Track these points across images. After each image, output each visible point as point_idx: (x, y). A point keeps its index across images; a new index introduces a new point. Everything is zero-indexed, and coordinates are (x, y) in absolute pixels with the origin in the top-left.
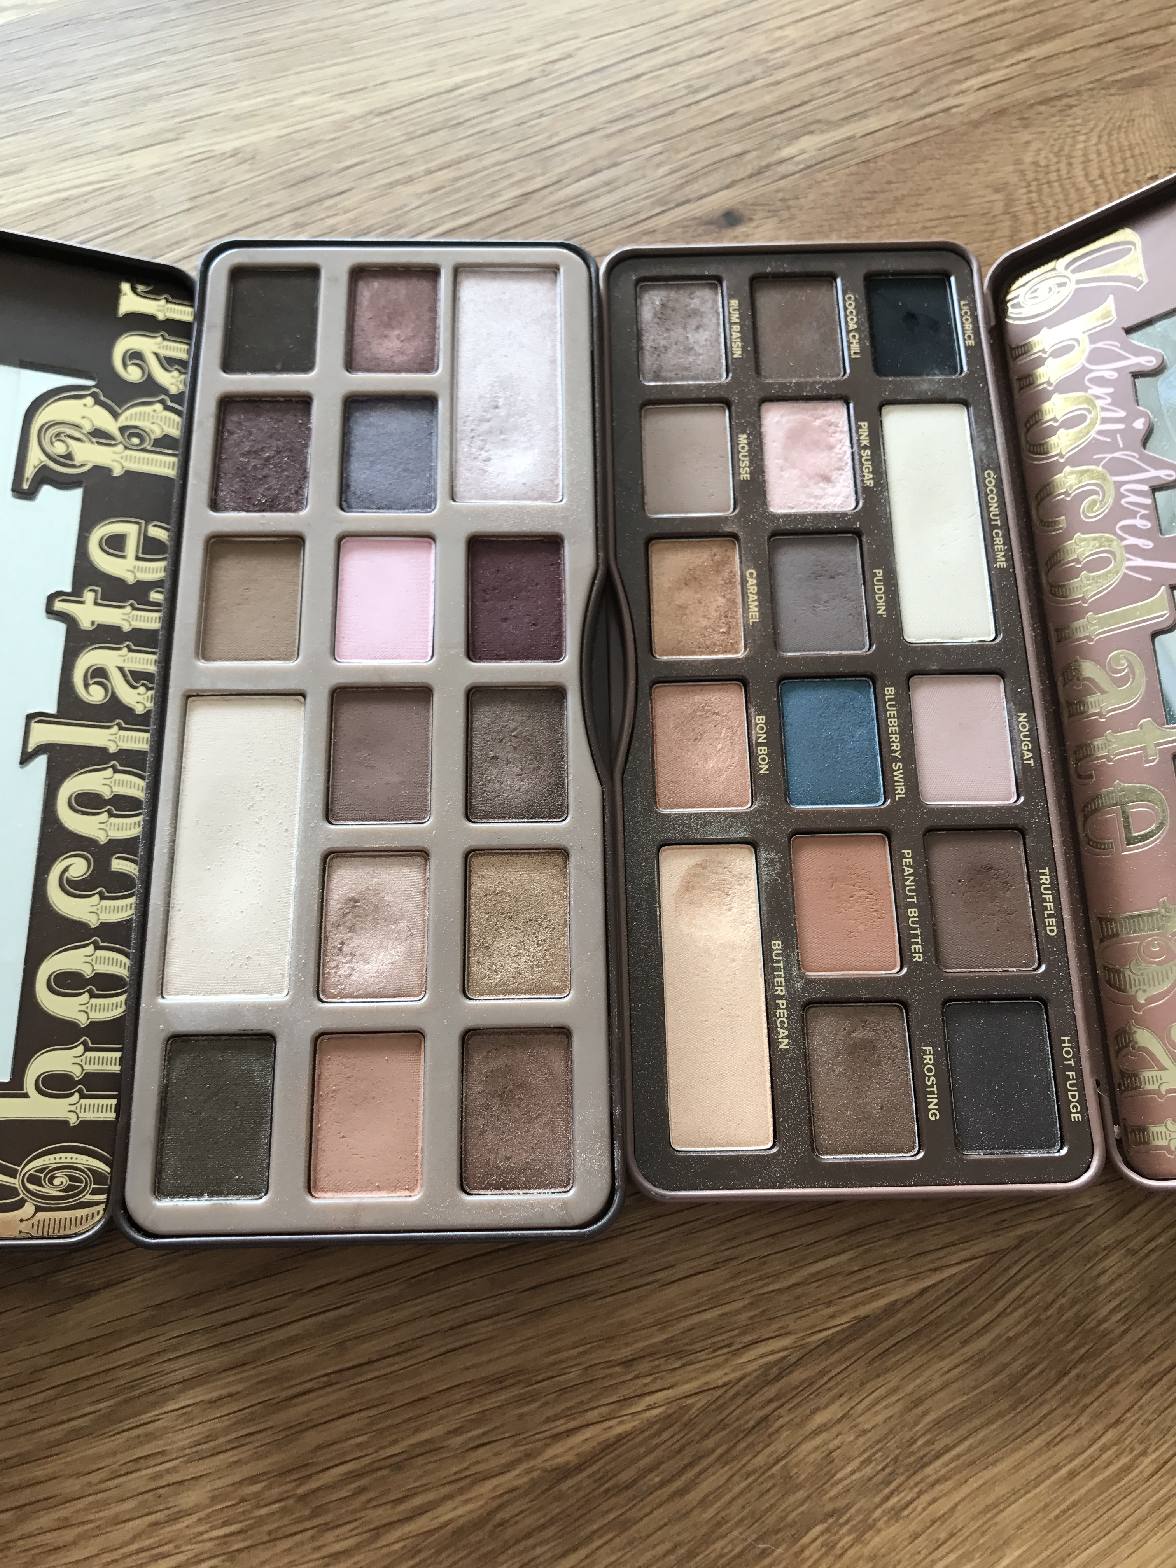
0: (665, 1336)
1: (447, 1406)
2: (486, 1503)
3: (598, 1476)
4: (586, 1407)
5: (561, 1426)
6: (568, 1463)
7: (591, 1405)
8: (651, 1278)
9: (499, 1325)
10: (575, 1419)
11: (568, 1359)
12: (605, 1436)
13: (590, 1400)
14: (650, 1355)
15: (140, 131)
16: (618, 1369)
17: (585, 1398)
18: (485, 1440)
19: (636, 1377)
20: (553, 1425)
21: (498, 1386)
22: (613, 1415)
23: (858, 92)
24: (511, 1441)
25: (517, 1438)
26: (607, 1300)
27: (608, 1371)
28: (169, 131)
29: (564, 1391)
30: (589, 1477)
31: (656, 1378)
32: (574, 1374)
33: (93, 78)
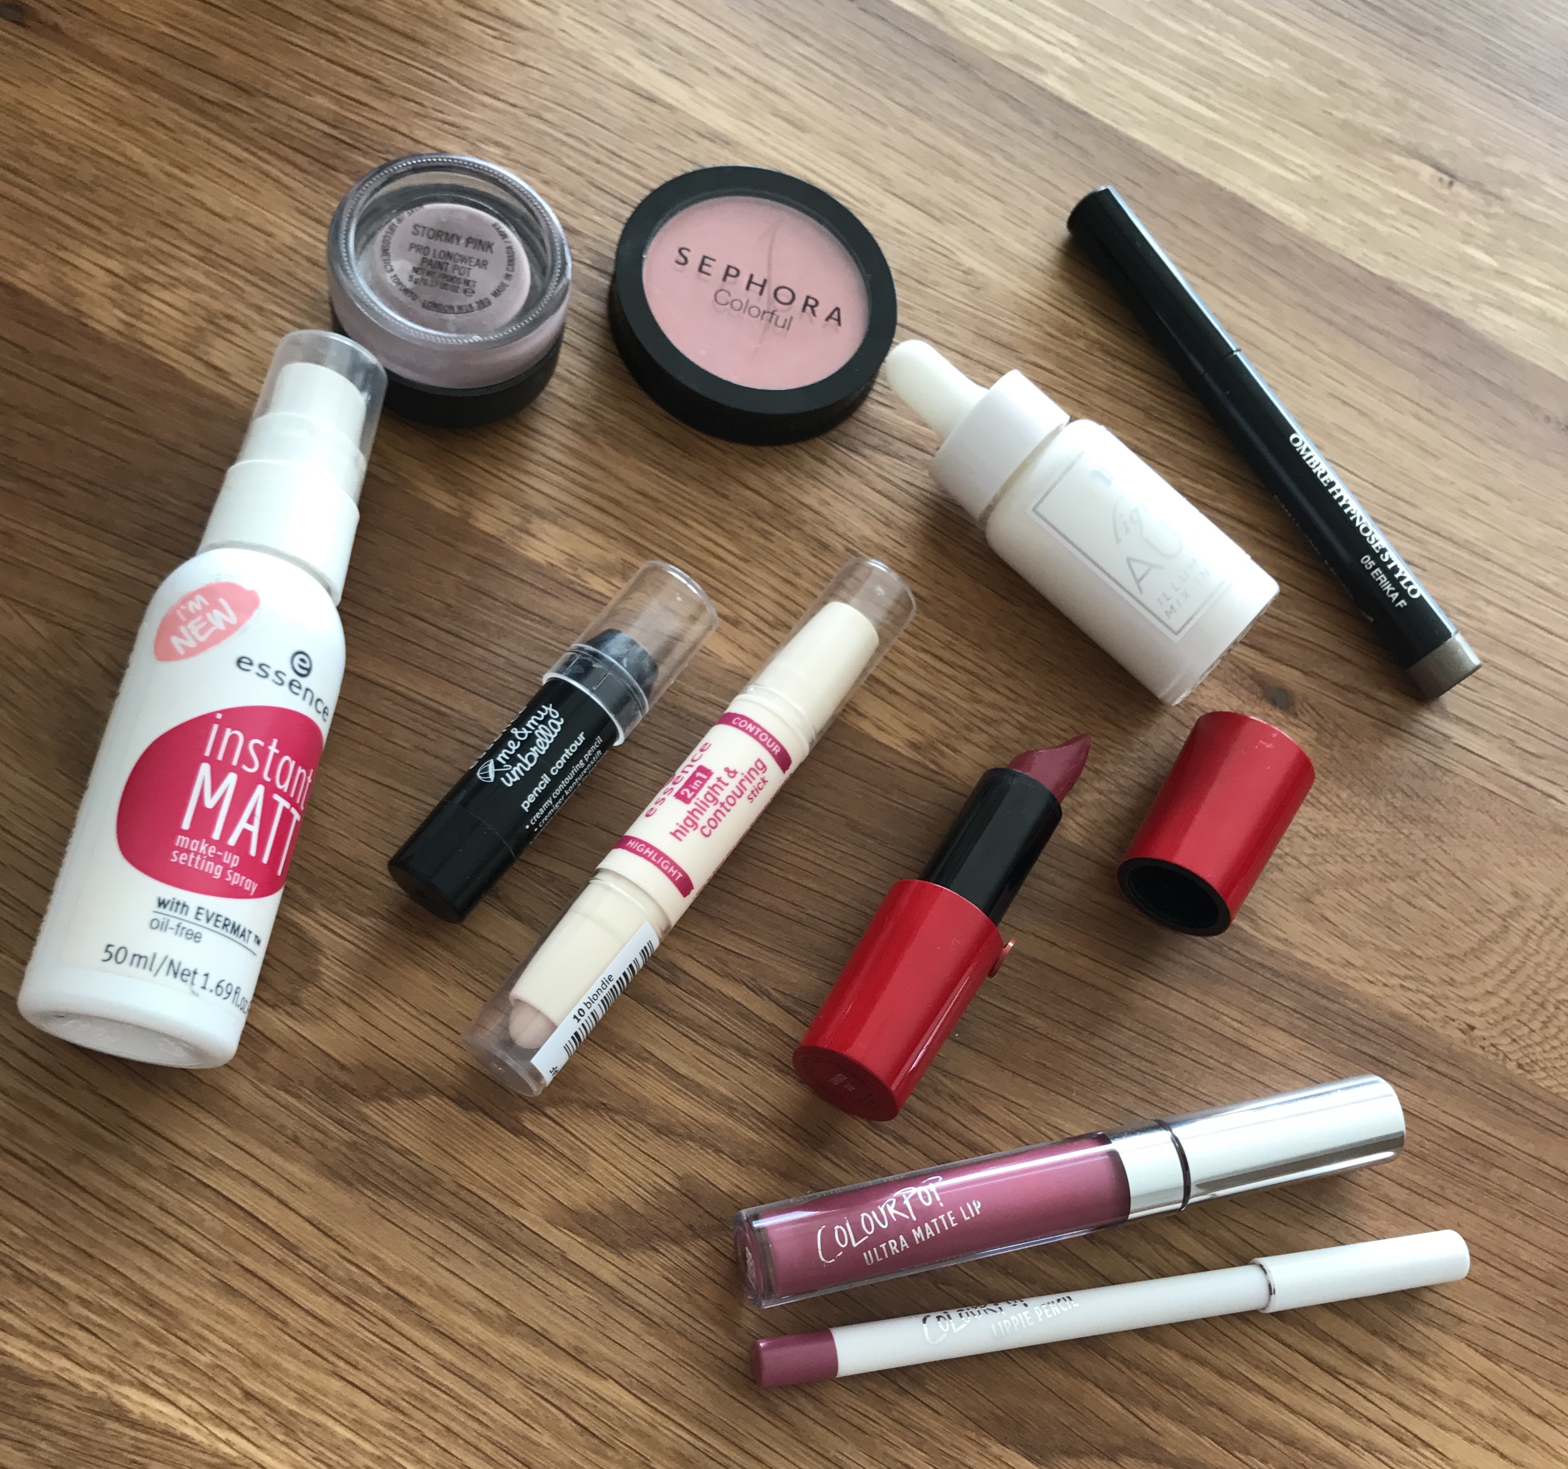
0: (294, 1407)
1: (97, 1277)
2: (47, 1372)
3: (141, 1445)
4: (186, 1391)
5: (156, 1383)
6: (131, 1412)
7: (192, 1394)
8: (332, 1359)
9: (195, 1267)
10: (169, 1389)
11: (215, 1345)
12: (174, 1424)
13: (195, 1390)
14: (271, 1409)
15: (920, 188)
16: (237, 1391)
17: (194, 1384)
18: (95, 1330)
19: (242, 1411)
20: (151, 1375)
21: (145, 1306)
22: (198, 1417)
23: (1493, 710)
24: (112, 1352)
25: (118, 1355)
26: (287, 1338)
27: (229, 1384)
28: (941, 209)
29: (184, 1362)
30: (133, 1438)
31: (255, 1429)
32: (204, 1359)
33: (928, 118)
